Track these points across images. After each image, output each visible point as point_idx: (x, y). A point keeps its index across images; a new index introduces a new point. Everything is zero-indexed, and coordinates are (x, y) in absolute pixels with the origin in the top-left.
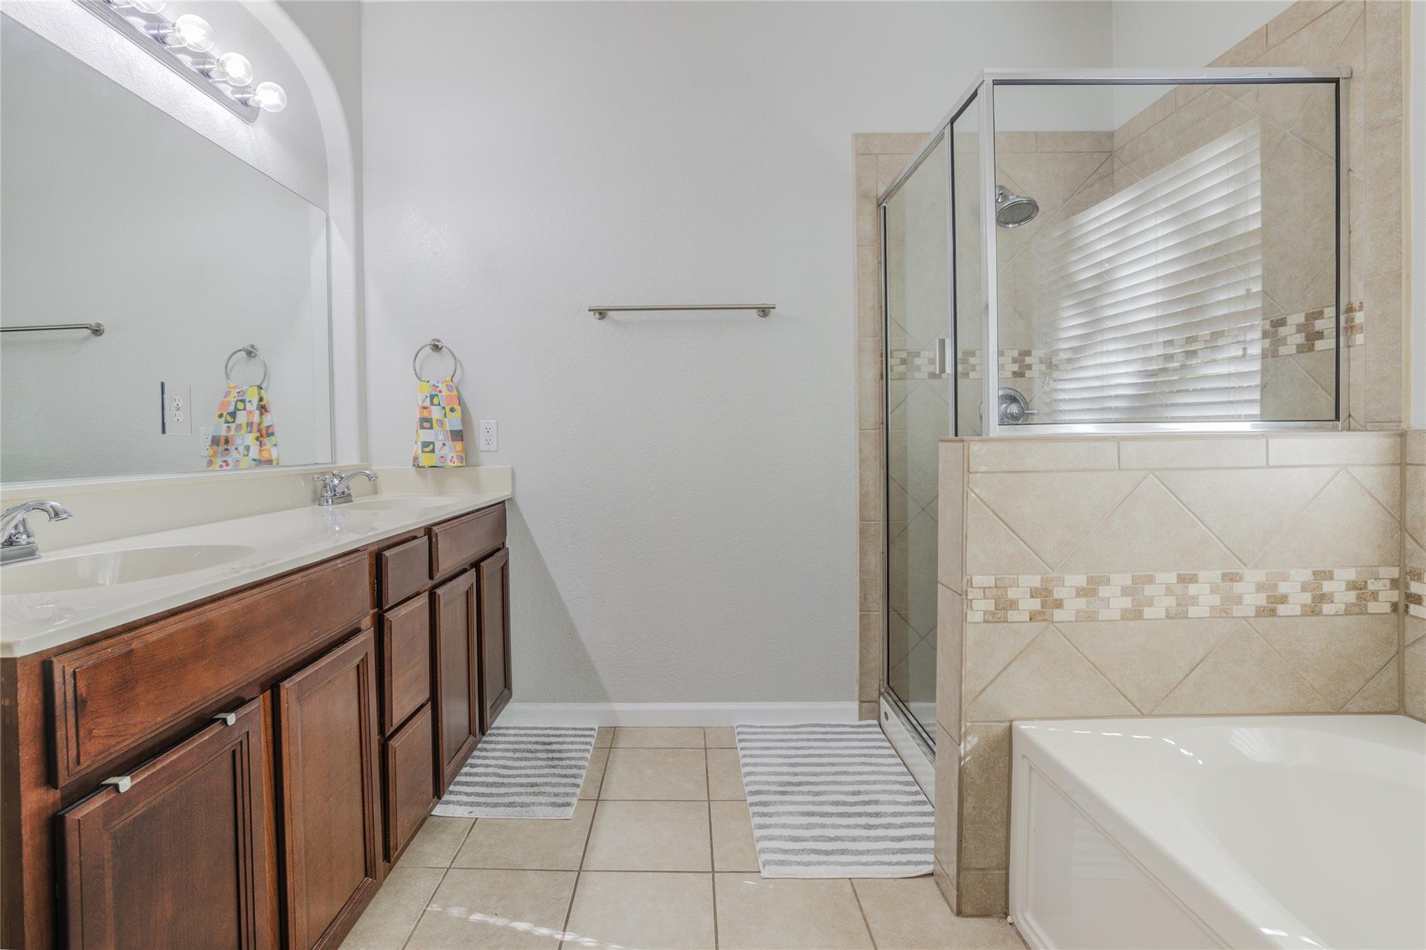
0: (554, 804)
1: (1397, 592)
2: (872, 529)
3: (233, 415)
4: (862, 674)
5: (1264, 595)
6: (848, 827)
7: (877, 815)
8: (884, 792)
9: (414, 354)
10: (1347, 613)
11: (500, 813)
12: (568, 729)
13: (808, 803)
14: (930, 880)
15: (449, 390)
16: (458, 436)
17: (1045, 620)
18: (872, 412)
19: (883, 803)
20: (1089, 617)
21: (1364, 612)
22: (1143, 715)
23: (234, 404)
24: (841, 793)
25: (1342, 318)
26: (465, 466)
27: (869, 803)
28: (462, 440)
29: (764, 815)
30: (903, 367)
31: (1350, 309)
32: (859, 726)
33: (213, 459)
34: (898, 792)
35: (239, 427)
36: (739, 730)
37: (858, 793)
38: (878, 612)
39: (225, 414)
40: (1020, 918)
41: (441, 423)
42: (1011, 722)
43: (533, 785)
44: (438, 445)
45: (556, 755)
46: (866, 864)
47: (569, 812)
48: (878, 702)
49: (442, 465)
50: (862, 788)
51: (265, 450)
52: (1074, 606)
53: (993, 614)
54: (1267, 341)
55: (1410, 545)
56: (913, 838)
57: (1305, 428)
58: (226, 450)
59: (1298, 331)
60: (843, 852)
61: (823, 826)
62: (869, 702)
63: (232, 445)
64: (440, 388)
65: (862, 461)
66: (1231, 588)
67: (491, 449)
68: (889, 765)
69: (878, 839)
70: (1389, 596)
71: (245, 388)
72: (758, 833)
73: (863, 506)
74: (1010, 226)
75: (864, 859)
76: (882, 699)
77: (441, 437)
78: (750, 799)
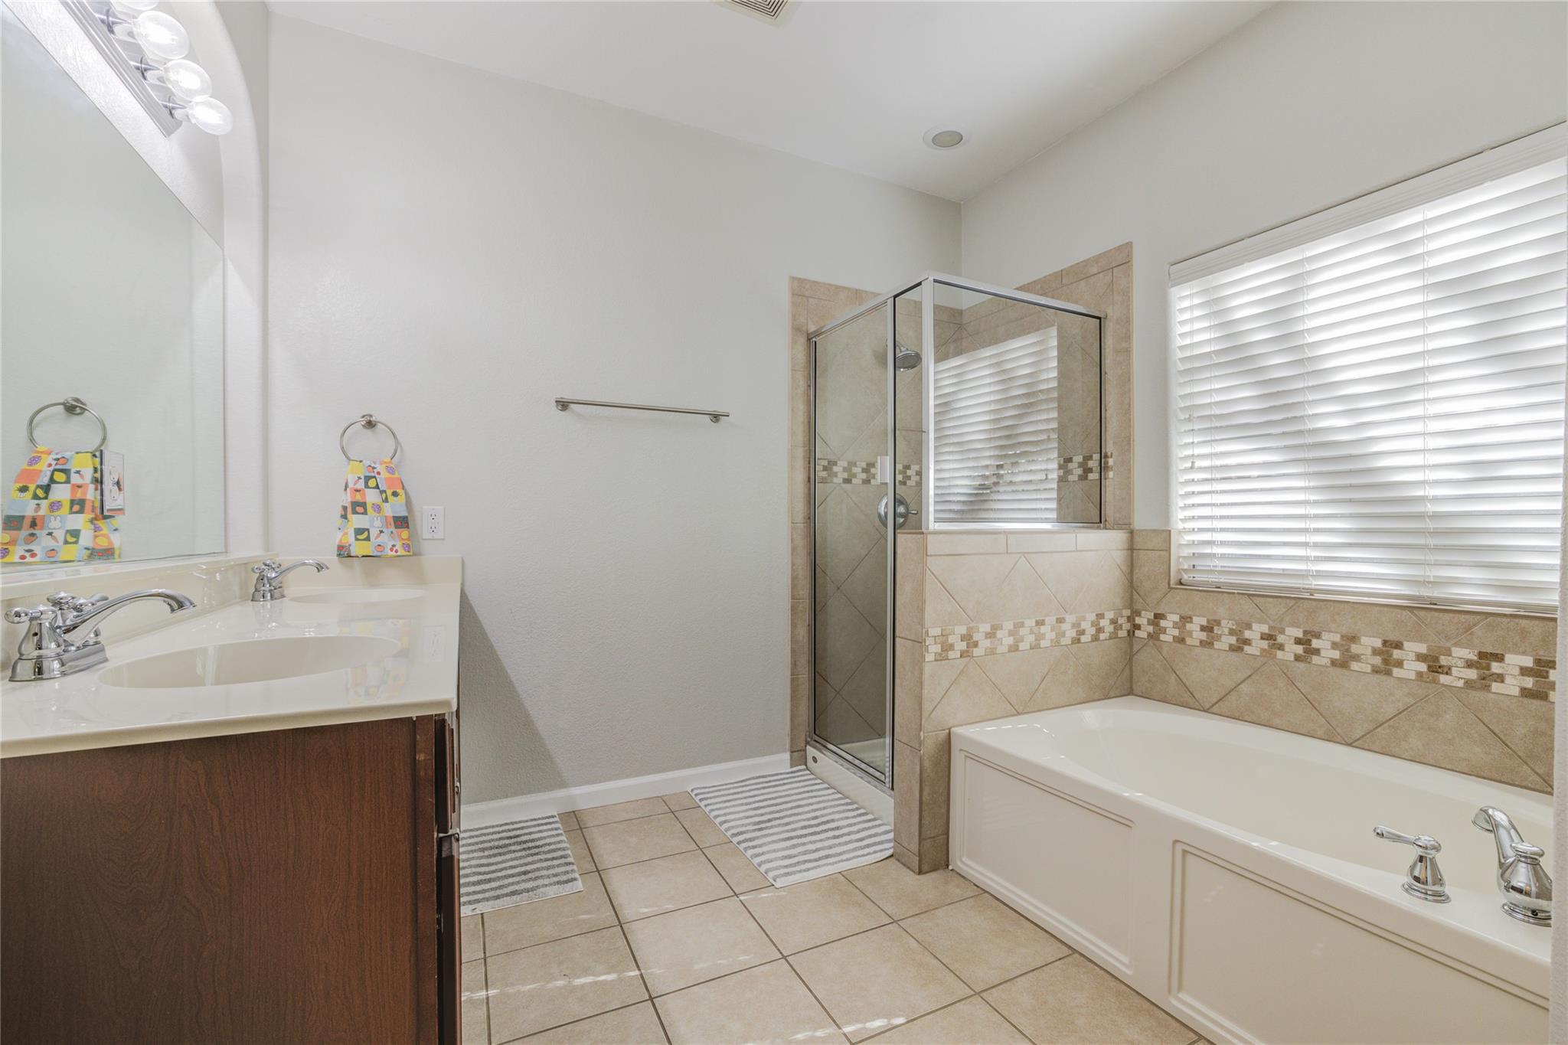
0: (559, 883)
1: (1129, 624)
2: (801, 606)
3: (47, 489)
4: (793, 728)
5: (1075, 630)
6: (821, 840)
7: (838, 828)
8: (834, 813)
9: (341, 431)
10: (1110, 638)
11: (507, 902)
12: (527, 821)
13: (783, 832)
14: (892, 859)
15: (389, 472)
16: (402, 522)
17: (969, 656)
18: (800, 508)
19: (838, 820)
20: (991, 652)
21: (1116, 637)
22: (1019, 714)
23: (49, 474)
24: (804, 820)
25: (1103, 460)
26: (413, 556)
27: (828, 822)
28: (408, 527)
29: (754, 847)
30: (825, 473)
31: (1106, 456)
32: (792, 772)
33: (9, 547)
34: (844, 811)
35: (55, 506)
36: (695, 792)
37: (816, 818)
38: (805, 675)
39: (32, 487)
40: (959, 863)
41: (378, 508)
42: (950, 729)
43: (525, 873)
44: (374, 533)
45: (530, 845)
46: (848, 860)
47: (579, 885)
48: (805, 750)
49: (379, 554)
50: (818, 813)
51: (103, 535)
52: (984, 644)
53: (940, 654)
54: (1062, 471)
55: (1136, 596)
56: (870, 836)
57: (1084, 527)
58: (32, 535)
59: (1079, 467)
60: (827, 857)
61: (804, 844)
62: (798, 751)
63: (42, 528)
64: (378, 470)
65: (794, 549)
66: (1060, 627)
67: (436, 537)
68: (829, 795)
69: (846, 843)
70: (1127, 626)
71: (67, 454)
72: (756, 861)
73: (794, 587)
74: (902, 370)
75: (844, 857)
76: (808, 747)
77: (378, 523)
78: (735, 840)
